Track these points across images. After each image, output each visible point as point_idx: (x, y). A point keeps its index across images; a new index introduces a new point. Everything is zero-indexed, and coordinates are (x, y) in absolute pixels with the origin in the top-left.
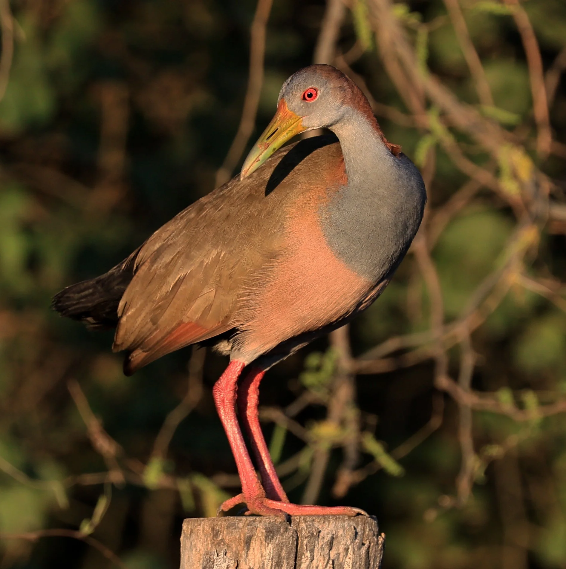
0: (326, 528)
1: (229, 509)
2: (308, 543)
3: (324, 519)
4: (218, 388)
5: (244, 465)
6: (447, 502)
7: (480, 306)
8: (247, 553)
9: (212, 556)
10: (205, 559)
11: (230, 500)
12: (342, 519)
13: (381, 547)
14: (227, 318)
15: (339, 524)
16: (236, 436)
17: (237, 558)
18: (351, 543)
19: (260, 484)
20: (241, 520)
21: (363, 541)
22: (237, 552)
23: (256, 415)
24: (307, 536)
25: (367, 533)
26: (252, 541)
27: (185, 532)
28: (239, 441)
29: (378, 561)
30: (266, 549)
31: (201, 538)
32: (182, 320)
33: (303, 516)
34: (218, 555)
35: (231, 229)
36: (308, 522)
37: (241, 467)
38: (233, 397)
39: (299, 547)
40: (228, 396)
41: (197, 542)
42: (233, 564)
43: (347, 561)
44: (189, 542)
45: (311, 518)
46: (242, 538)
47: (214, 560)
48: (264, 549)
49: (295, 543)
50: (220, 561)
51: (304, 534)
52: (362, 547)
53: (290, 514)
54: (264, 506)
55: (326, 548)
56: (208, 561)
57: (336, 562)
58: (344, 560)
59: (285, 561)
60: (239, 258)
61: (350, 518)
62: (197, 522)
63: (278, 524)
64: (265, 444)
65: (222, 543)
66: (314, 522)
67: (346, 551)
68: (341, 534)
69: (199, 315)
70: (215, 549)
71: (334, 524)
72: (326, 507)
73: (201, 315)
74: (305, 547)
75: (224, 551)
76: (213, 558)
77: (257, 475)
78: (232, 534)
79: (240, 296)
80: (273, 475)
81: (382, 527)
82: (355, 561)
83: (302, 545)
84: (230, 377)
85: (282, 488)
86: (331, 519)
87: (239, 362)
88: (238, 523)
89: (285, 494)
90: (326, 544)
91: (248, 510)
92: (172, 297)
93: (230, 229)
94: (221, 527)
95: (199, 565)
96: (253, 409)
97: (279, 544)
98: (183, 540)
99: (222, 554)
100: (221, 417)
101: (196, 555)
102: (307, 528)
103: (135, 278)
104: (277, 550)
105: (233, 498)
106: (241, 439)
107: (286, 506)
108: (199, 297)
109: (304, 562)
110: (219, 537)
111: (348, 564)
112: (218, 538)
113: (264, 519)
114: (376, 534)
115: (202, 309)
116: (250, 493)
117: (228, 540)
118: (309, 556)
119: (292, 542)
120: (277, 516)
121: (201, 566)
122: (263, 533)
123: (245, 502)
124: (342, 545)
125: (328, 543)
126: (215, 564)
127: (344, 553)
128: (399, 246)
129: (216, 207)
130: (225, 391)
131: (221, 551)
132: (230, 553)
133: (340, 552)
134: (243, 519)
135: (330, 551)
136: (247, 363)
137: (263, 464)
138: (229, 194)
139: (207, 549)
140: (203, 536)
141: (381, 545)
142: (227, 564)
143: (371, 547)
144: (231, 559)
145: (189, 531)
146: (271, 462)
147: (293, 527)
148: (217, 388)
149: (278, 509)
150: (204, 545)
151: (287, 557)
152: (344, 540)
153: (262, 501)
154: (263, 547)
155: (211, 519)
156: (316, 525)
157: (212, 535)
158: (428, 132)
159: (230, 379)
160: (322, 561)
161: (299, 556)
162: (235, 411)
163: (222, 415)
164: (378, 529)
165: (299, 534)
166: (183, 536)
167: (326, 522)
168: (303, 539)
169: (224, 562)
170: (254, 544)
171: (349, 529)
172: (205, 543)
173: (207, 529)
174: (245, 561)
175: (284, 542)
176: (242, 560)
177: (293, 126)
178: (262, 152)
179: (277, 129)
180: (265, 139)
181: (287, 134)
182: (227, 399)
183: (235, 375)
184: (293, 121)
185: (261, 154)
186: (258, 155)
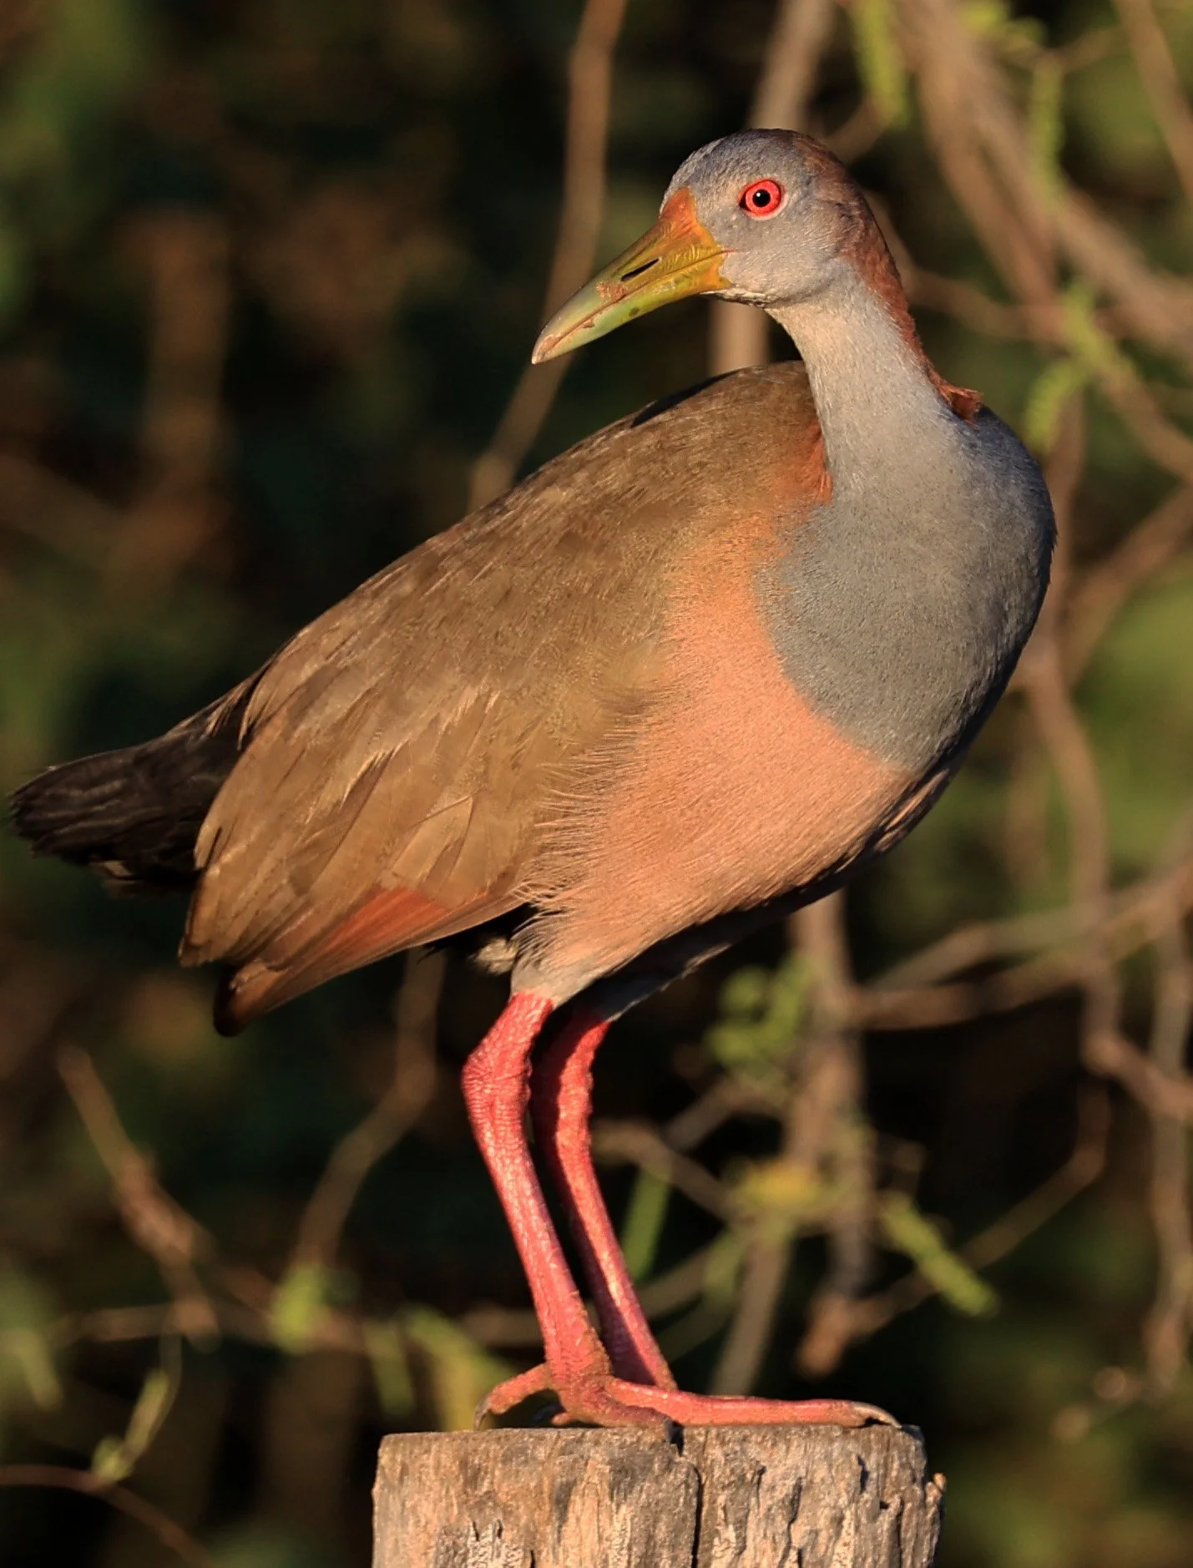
0: (780, 1461)
1: (507, 1408)
2: (729, 1504)
3: (775, 1434)
5: (551, 1285)
6: (1119, 1386)
8: (559, 1532)
9: (461, 1539)
10: (443, 1549)
11: (512, 1383)
12: (823, 1437)
13: (934, 1514)
14: (506, 877)
15: (818, 1449)
16: (527, 1203)
17: (533, 1544)
18: (851, 1501)
19: (596, 1337)
20: (542, 1438)
21: (882, 1497)
22: (532, 1529)
23: (584, 1144)
24: (727, 1482)
25: (894, 1474)
26: (572, 1497)
27: (387, 1471)
28: (535, 1217)
29: (926, 1551)
30: (611, 1518)
31: (430, 1489)
32: (380, 882)
34: (477, 1536)
35: (518, 629)
36: (731, 1444)
37: (541, 1292)
38: (520, 1094)
39: (703, 1515)
40: (503, 1092)
41: (420, 1500)
42: (520, 1561)
43: (838, 1554)
44: (397, 1499)
45: (737, 1433)
46: (546, 1489)
47: (468, 1551)
48: (608, 1521)
49: (694, 1503)
50: (485, 1553)
51: (720, 1477)
52: (879, 1514)
53: (681, 1421)
54: (607, 1399)
55: (780, 1517)
56: (452, 1552)
57: (807, 1557)
58: (830, 1550)
59: (665, 1553)
60: (540, 711)
61: (849, 1432)
62: (421, 1444)
63: (646, 1449)
64: (608, 1225)
65: (491, 1504)
66: (745, 1445)
67: (835, 1524)
68: (820, 1476)
69: (428, 870)
70: (469, 1519)
71: (803, 1449)
72: (780, 1402)
73: (432, 870)
74: (720, 1513)
75: (495, 1525)
76: (465, 1545)
77: (585, 1313)
78: (517, 1476)
79: (541, 816)
80: (632, 1311)
81: (936, 1459)
82: (860, 1554)
83: (713, 1508)
84: (510, 1038)
85: (656, 1349)
86: (795, 1434)
87: (535, 998)
88: (534, 1448)
89: (665, 1365)
90: (781, 1504)
91: (561, 1410)
92: (349, 817)
93: (513, 630)
94: (488, 1455)
97: (649, 1504)
98: (381, 1495)
99: (488, 1534)
100: (486, 1151)
101: (417, 1535)
102: (726, 1460)
103: (244, 760)
104: (644, 1524)
105: (521, 1376)
106: (541, 1210)
107: (669, 1398)
108: (427, 819)
109: (719, 1555)
110: (481, 1485)
111: (840, 1562)
112: (478, 1488)
113: (607, 1434)
114: (919, 1476)
115: (435, 853)
116: (567, 1364)
118: (733, 1540)
119: (685, 1499)
120: (644, 1428)
122: (603, 1474)
123: (554, 1387)
124: (825, 1507)
125: (787, 1503)
126: (470, 1561)
127: (831, 1531)
128: (984, 670)
129: (473, 566)
130: (496, 1079)
131: (488, 1525)
133: (818, 1527)
134: (547, 1435)
135: (792, 1526)
136: (557, 1001)
137: (604, 1282)
138: (507, 531)
139: (448, 1520)
140: (436, 1483)
141: (932, 1510)
142: (503, 1563)
143: (906, 1513)
144: (514, 1546)
145: (398, 1471)
146: (626, 1276)
147: (687, 1458)
148: (475, 1069)
149: (645, 1409)
150: (438, 1508)
151: (670, 1541)
152: (829, 1494)
153: (601, 1385)
154: (604, 1514)
155: (458, 1437)
156: (753, 1451)
157: (462, 1480)
158: (1062, 353)
159: (510, 1046)
160: (769, 1552)
161: (706, 1539)
162: (525, 1133)
164: (925, 1463)
165: (704, 1478)
166: (379, 1482)
167: (780, 1445)
168: (715, 1491)
169: (495, 1554)
170: (579, 1506)
171: (843, 1462)
172: (441, 1501)
173: (448, 1465)
174: (554, 1553)
175: (663, 1499)
176: (546, 1550)
177: (695, 266)
178: (604, 307)
179: (657, 261)
180: (620, 277)
181: (677, 282)
182: (502, 1101)
183: (526, 1035)
184: (700, 253)
185: (599, 311)
186: (591, 311)
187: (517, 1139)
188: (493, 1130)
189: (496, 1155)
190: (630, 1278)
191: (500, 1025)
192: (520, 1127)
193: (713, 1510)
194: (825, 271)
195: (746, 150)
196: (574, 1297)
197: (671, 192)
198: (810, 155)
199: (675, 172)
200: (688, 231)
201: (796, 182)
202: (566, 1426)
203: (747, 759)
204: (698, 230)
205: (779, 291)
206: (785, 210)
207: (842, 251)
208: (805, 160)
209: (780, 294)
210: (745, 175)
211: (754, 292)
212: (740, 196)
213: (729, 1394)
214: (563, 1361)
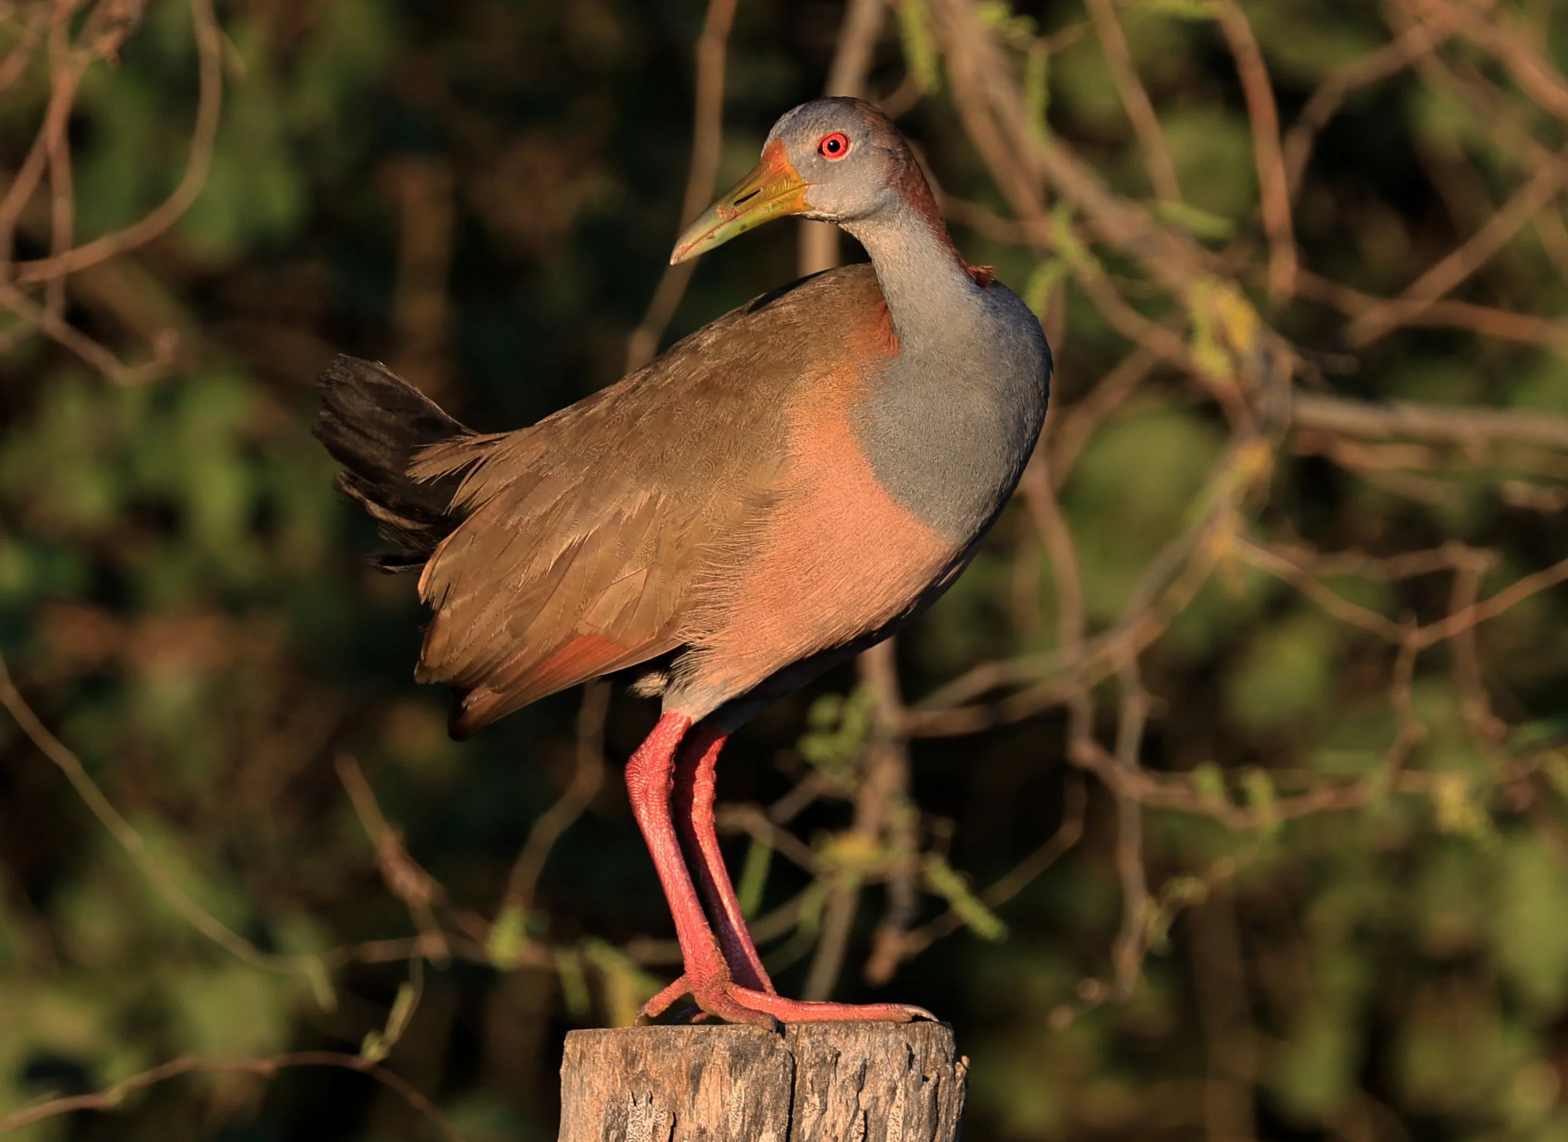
0: (851, 1047)
1: (659, 1013)
2: (815, 1078)
3: (847, 1029)
4: (636, 767)
5: (688, 918)
6: (1094, 991)
7: (1157, 600)
8: (693, 1099)
9: (623, 1104)
10: (610, 1112)
11: (660, 995)
12: (882, 1029)
13: (962, 1084)
14: (670, 624)
15: (878, 1039)
16: (672, 859)
17: (675, 1108)
18: (902, 1076)
19: (721, 954)
20: (681, 1032)
21: (924, 1072)
22: (674, 1097)
23: (710, 821)
24: (813, 1063)
25: (933, 1056)
26: (703, 1074)
27: (570, 1056)
28: (677, 870)
29: (956, 1112)
30: (731, 1090)
31: (601, 1069)
32: (577, 629)
33: (805, 1023)
34: (635, 1102)
35: (679, 450)
36: (815, 1037)
37: (681, 922)
38: (666, 783)
39: (796, 1086)
40: (655, 782)
41: (594, 1077)
42: (665, 1121)
43: (893, 1114)
44: (577, 1076)
45: (820, 1028)
46: (684, 1069)
47: (629, 1113)
48: (728, 1091)
49: (790, 1079)
50: (641, 1114)
51: (808, 1059)
52: (922, 1085)
53: (783, 1018)
54: (729, 1000)
55: (851, 1087)
56: (617, 1114)
57: (871, 1116)
58: (887, 1111)
59: (769, 1114)
60: (697, 506)
61: (900, 1027)
62: (594, 1036)
63: (756, 1040)
66: (826, 1036)
67: (891, 1093)
68: (880, 1058)
69: (613, 620)
70: (629, 1090)
71: (867, 1039)
72: (851, 1005)
73: (616, 620)
74: (809, 1085)
75: (648, 1095)
76: (626, 1109)
77: (713, 937)
78: (663, 1059)
79: (697, 580)
81: (962, 1044)
82: (909, 1114)
83: (803, 1081)
84: (661, 744)
85: (762, 968)
87: (679, 716)
88: (675, 1039)
89: (769, 979)
90: (852, 1078)
91: (697, 1010)
92: (555, 582)
93: (676, 451)
94: (642, 1046)
95: (597, 1123)
96: (705, 809)
97: (758, 1079)
98: (566, 1074)
99: (643, 1101)
100: (642, 824)
101: (592, 1102)
102: (812, 1047)
104: (754, 1092)
105: (666, 989)
106: (681, 867)
107: (772, 1002)
108: (613, 583)
109: (808, 1115)
110: (638, 1066)
111: (894, 1119)
112: (636, 1067)
113: (727, 1029)
114: (950, 1057)
115: (618, 609)
116: (701, 973)
117: (656, 1072)
118: (818, 1104)
119: (783, 1075)
120: (753, 1025)
121: (602, 1124)
122: (724, 1057)
123: (690, 990)
124: (883, 1080)
125: (856, 1078)
126: (630, 1120)
127: (888, 1097)
130: (650, 773)
131: (642, 1094)
132: (660, 1097)
133: (878, 1095)
134: (685, 1030)
135: (860, 1094)
136: (695, 718)
139: (614, 1091)
140: (606, 1065)
141: (960, 1081)
142: (653, 1121)
143: (941, 1085)
144: (661, 1110)
145: (578, 1056)
146: (742, 915)
147: (785, 1047)
148: (634, 766)
150: (607, 1083)
151: (773, 1105)
152: (886, 1070)
153: (725, 989)
154: (726, 1085)
155: (621, 1032)
157: (624, 1063)
158: (1051, 254)
159: (660, 750)
160: (844, 1113)
161: (799, 1103)
162: (670, 810)
163: (644, 820)
164: (954, 1048)
165: (797, 1060)
166: (564, 1063)
167: (851, 1036)
168: (804, 1069)
169: (648, 1115)
170: (708, 1081)
171: (896, 1048)
172: (609, 1078)
173: (614, 1051)
174: (690, 1114)
175: (767, 1076)
176: (684, 1112)
177: (787, 195)
178: (722, 224)
179: (759, 191)
180: (733, 203)
181: (774, 206)
182: (653, 789)
183: (672, 742)
184: (789, 186)
185: (718, 227)
186: (712, 227)
187: (664, 815)
188: (647, 809)
189: (649, 827)
190: (744, 918)
191: (653, 735)
192: (666, 807)
193: (803, 1083)
194: (880, 198)
195: (823, 112)
196: (705, 926)
197: (769, 142)
198: (868, 116)
199: (772, 127)
200: (782, 170)
201: (858, 135)
202: (697, 1024)
203: (848, 538)
204: (788, 169)
205: (847, 212)
206: (851, 154)
207: (892, 183)
208: (865, 119)
209: (848, 214)
210: (822, 130)
211: (828, 213)
212: (818, 145)
213: (814, 1001)
214: (698, 971)
